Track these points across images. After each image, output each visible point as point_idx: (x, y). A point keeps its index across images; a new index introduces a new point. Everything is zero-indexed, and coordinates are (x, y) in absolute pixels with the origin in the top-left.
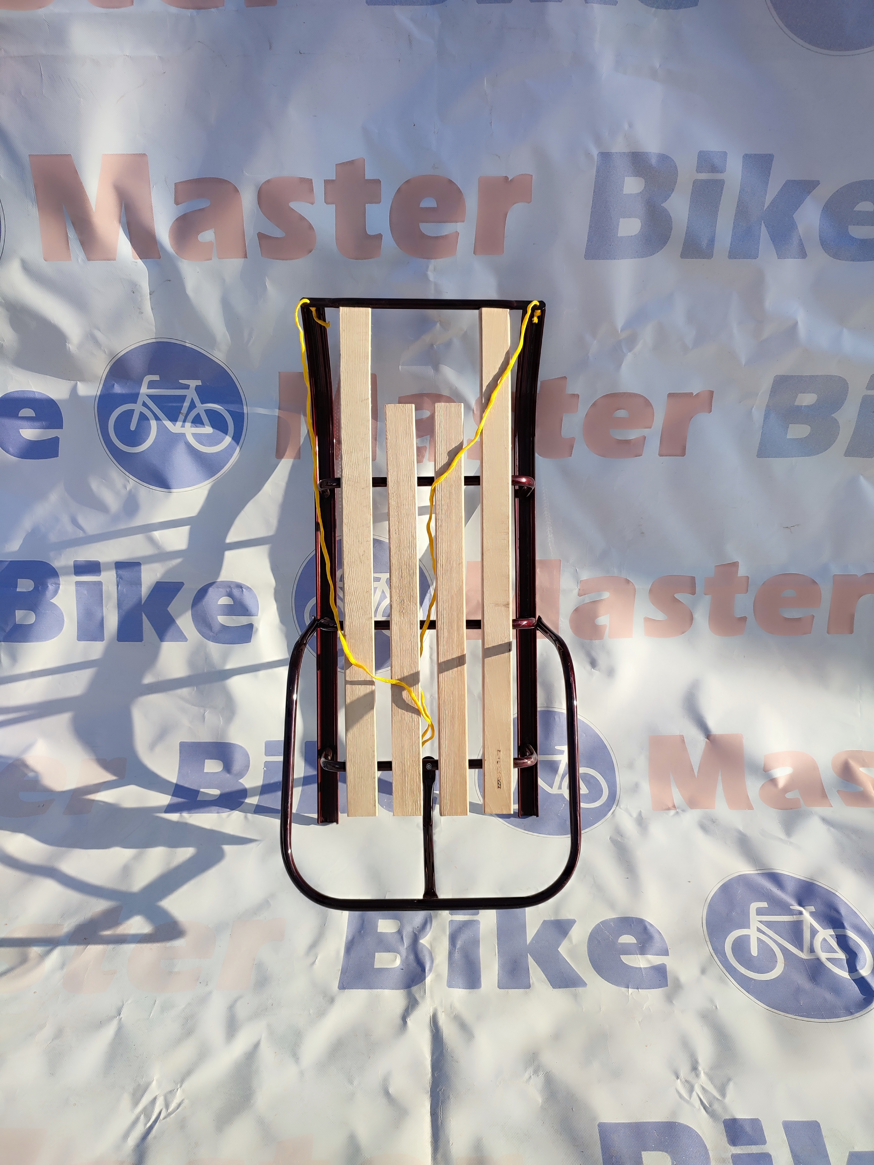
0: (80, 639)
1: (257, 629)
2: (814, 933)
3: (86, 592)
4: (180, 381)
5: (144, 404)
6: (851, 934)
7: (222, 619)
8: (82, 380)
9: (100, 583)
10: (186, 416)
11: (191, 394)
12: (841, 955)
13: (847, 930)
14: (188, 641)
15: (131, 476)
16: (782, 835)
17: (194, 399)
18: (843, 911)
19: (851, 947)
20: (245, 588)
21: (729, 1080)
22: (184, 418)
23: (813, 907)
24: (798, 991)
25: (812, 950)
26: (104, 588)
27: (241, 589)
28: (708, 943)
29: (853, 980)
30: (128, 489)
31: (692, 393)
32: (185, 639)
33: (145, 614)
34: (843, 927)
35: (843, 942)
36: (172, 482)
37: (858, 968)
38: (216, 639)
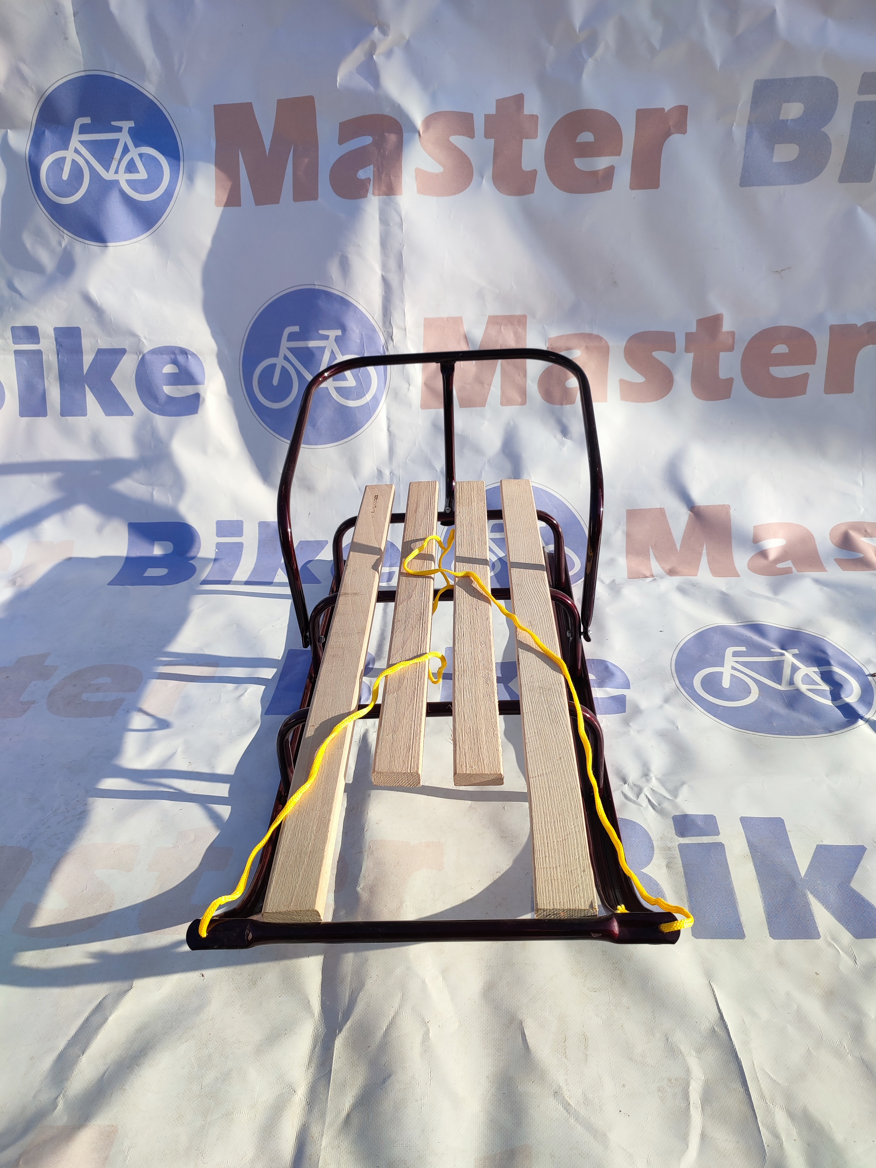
0: (22, 414)
1: (204, 399)
2: (794, 669)
3: (25, 363)
4: (113, 123)
5: (76, 151)
6: (837, 669)
7: (167, 389)
8: (13, 127)
9: (39, 352)
10: (119, 161)
11: (124, 138)
12: (826, 688)
13: (833, 667)
14: (134, 415)
15: (65, 231)
16: (769, 594)
17: (127, 142)
18: (830, 652)
19: (836, 680)
20: (190, 355)
21: (683, 783)
22: (117, 163)
23: (797, 650)
24: (772, 715)
25: (791, 682)
26: (44, 357)
27: (186, 356)
28: (675, 678)
29: (836, 707)
30: (63, 246)
31: (663, 109)
32: (131, 413)
33: (88, 386)
34: (828, 664)
35: (828, 677)
36: (108, 235)
37: (843, 696)
38: (162, 412)
